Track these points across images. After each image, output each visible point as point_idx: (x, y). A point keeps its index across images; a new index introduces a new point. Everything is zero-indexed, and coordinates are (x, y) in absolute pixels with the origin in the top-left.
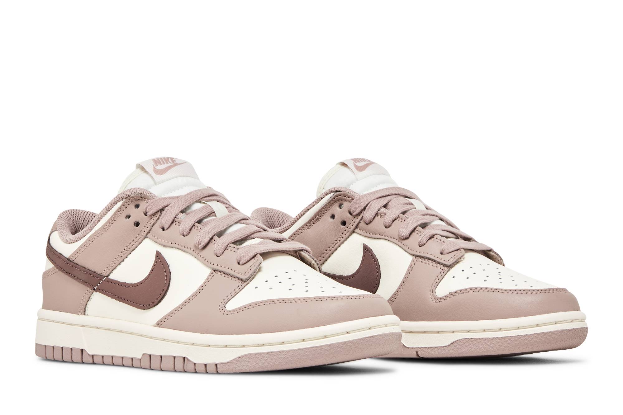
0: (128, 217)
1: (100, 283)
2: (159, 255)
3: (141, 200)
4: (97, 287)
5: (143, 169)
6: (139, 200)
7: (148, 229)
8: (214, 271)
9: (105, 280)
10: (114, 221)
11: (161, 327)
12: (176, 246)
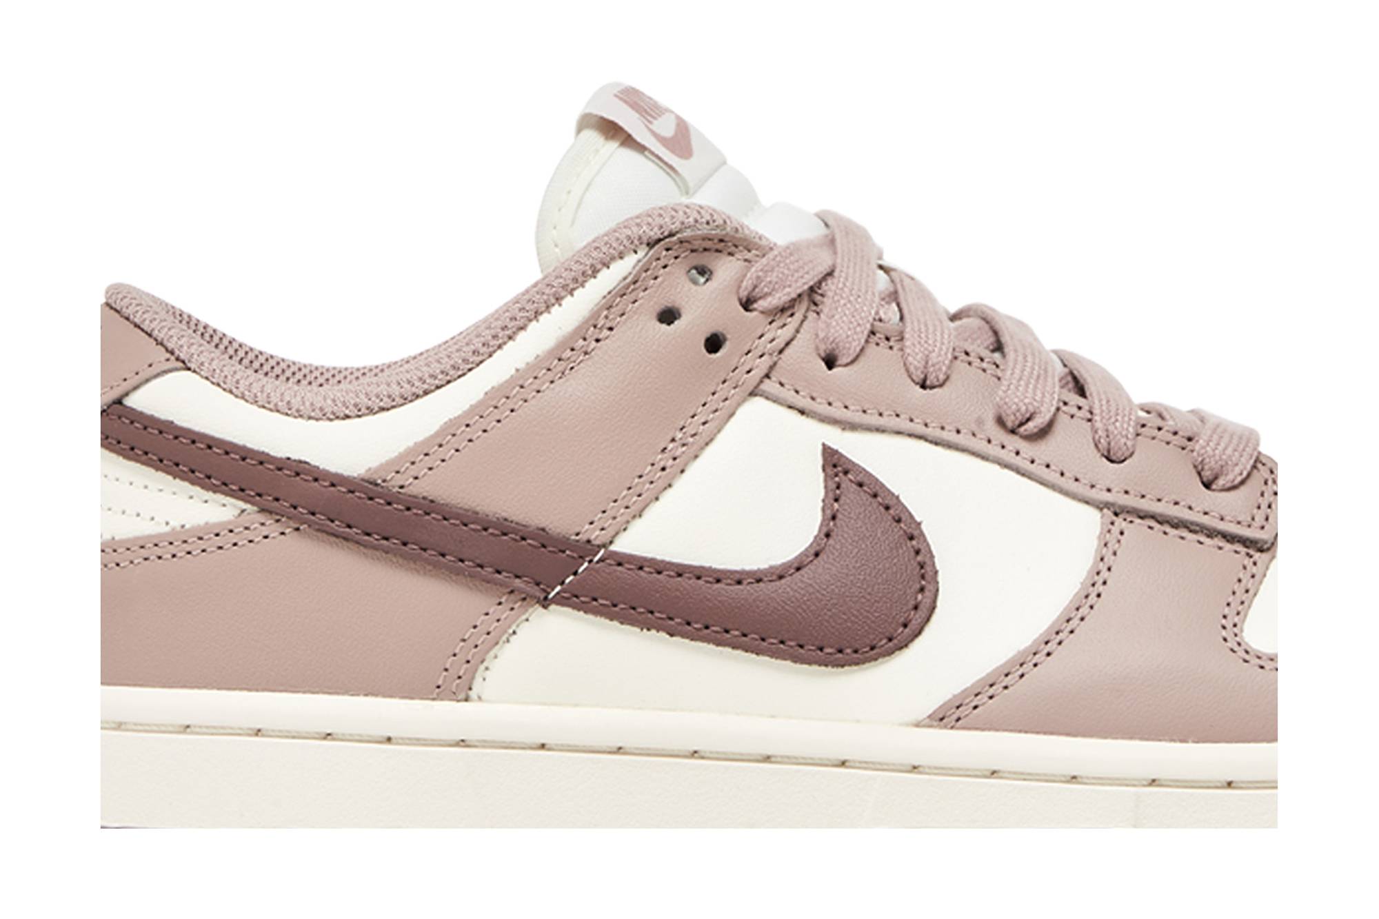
0: (668, 316)
1: (575, 573)
2: (834, 463)
3: (718, 251)
4: (558, 588)
5: (611, 129)
6: (705, 250)
7: (766, 362)
8: (1116, 514)
9: (601, 560)
10: (606, 333)
11: (958, 729)
12: (903, 424)
